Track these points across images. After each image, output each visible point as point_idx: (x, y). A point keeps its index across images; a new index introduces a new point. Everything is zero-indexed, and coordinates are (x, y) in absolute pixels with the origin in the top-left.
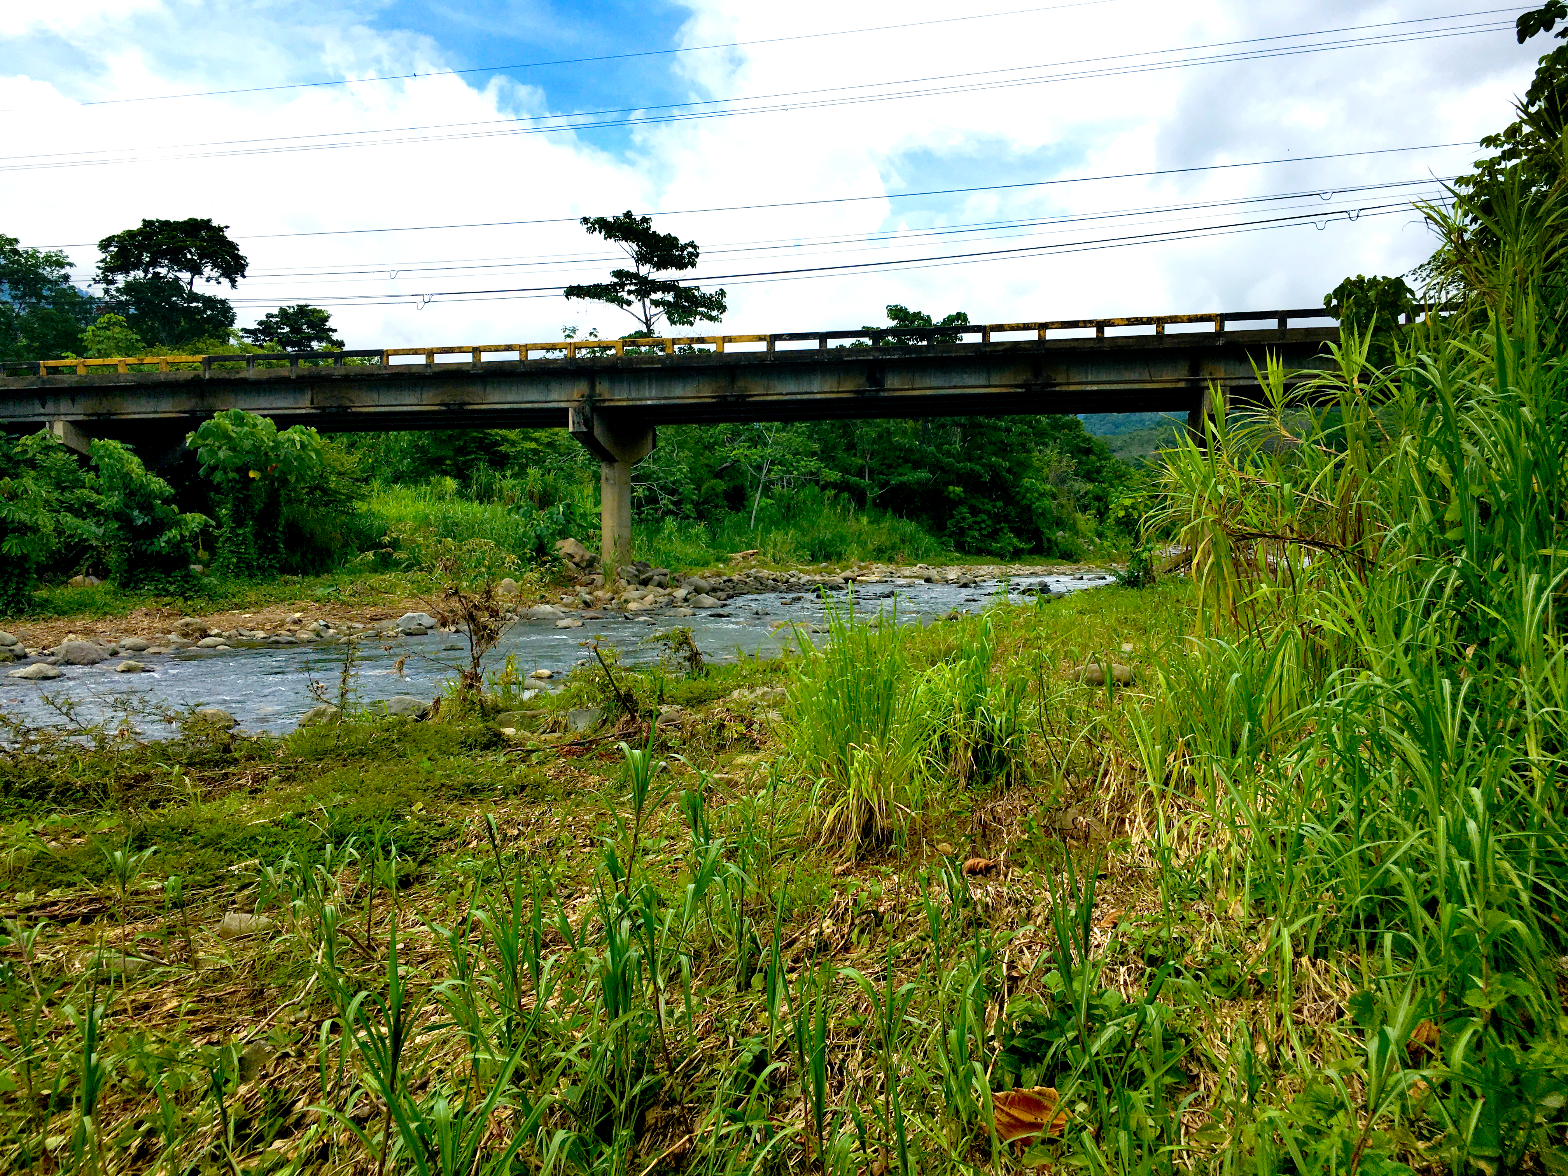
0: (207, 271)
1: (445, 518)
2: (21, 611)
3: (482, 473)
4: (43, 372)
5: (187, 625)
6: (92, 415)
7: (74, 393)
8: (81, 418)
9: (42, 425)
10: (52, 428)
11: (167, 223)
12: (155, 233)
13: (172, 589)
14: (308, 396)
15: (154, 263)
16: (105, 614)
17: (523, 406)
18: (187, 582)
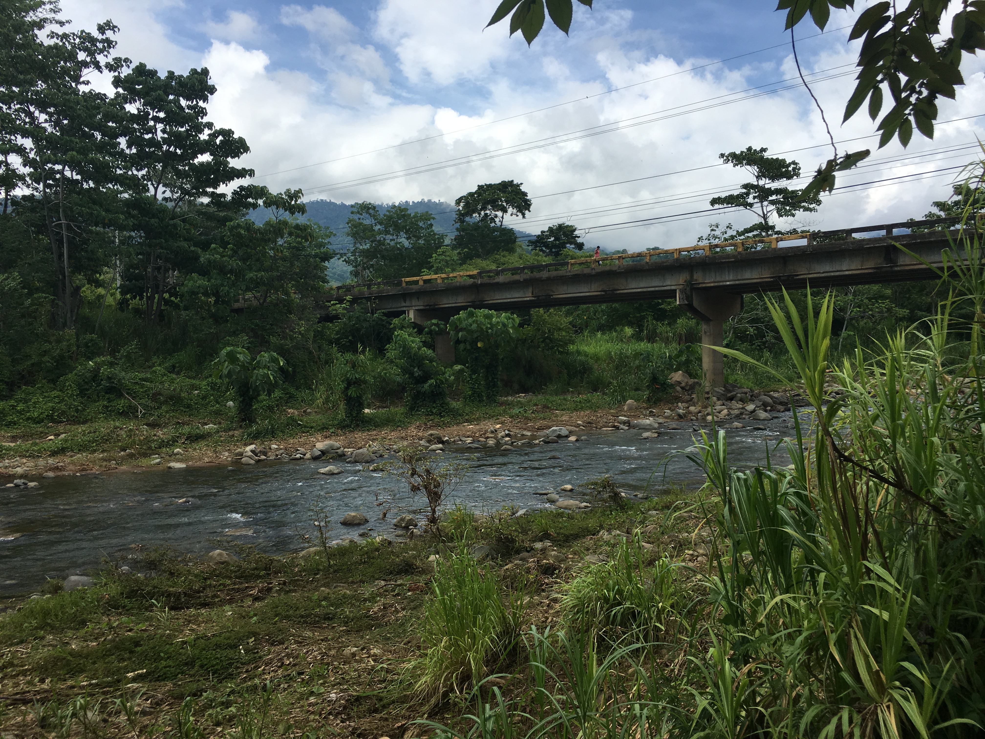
0: (510, 210)
1: (621, 353)
2: (358, 425)
3: (650, 322)
4: (404, 284)
5: (431, 435)
6: (427, 306)
7: (419, 294)
8: (421, 308)
9: (404, 312)
10: (408, 313)
11: (490, 186)
12: (485, 191)
13: (434, 411)
14: (530, 290)
15: (484, 208)
16: (398, 426)
17: (649, 289)
18: (443, 407)
